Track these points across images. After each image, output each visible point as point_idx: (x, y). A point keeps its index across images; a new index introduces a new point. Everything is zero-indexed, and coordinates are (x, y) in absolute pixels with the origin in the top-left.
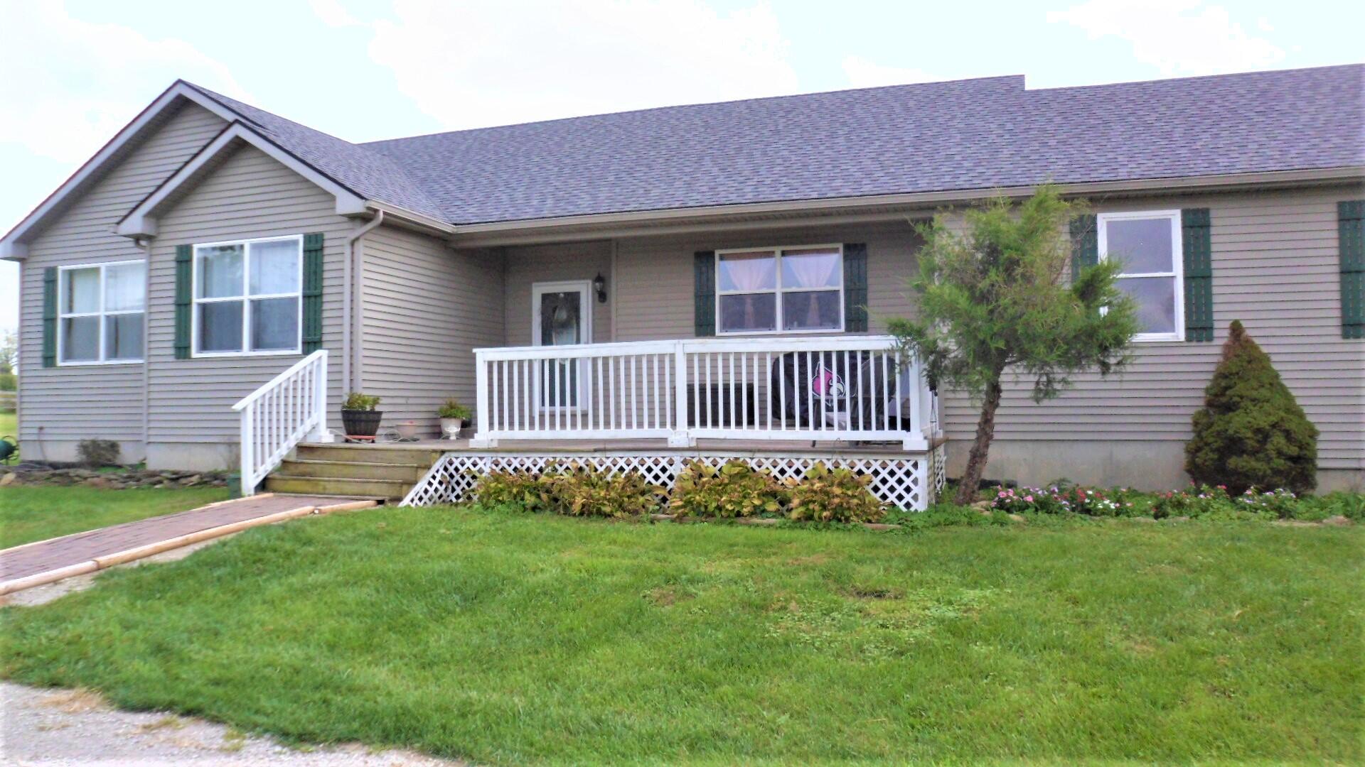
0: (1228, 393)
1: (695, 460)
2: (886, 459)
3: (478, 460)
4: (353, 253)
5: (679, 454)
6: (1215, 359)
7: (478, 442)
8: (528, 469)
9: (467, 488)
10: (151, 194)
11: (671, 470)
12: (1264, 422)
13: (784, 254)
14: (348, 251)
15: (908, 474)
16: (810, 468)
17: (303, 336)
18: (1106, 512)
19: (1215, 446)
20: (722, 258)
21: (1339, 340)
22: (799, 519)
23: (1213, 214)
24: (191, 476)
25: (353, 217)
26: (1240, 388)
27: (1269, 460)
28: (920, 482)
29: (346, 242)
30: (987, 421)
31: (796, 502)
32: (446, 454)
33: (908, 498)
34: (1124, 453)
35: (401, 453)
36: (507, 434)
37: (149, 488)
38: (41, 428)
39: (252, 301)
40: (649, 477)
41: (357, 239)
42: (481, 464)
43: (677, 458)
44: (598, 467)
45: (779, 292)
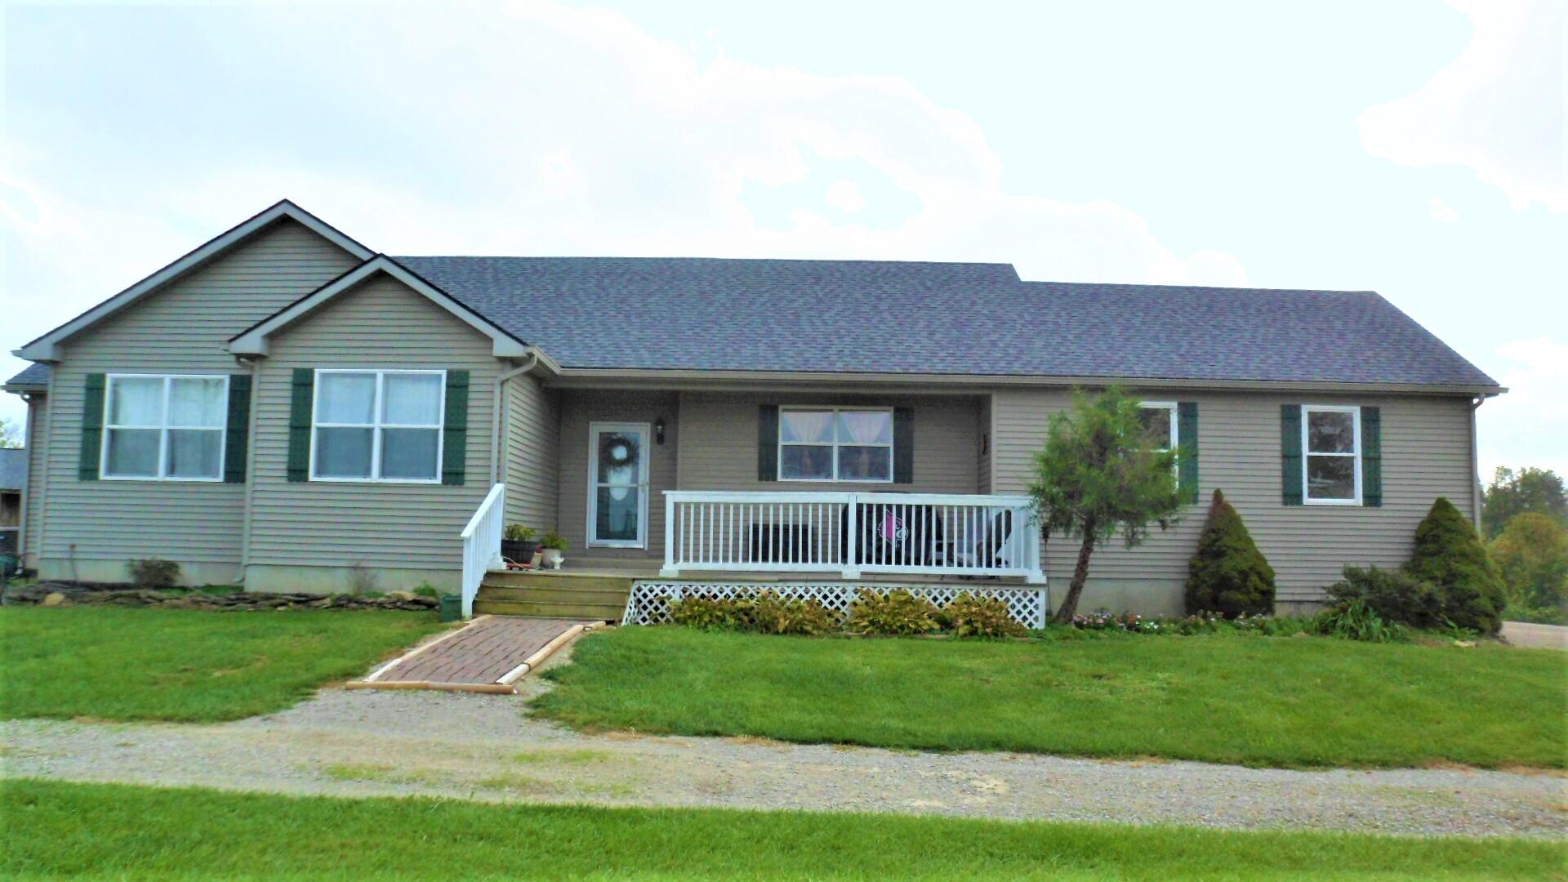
0: (1217, 544)
1: (864, 589)
2: (1015, 590)
3: (667, 588)
4: (502, 392)
5: (852, 584)
6: (1203, 518)
7: (668, 572)
8: (715, 596)
9: (654, 612)
10: (274, 316)
11: (843, 597)
12: (1245, 566)
13: (840, 410)
14: (497, 390)
15: (1031, 601)
16: (956, 596)
17: (444, 466)
18: (1150, 632)
19: (1209, 583)
20: (784, 410)
21: (1281, 506)
22: (965, 635)
23: (1200, 407)
24: (323, 598)
25: (503, 360)
26: (1226, 541)
27: (1249, 593)
28: (1040, 607)
29: (497, 382)
30: (1083, 562)
31: (961, 621)
32: (636, 582)
33: (1031, 619)
34: (1134, 589)
35: (599, 581)
36: (692, 566)
37: (271, 611)
38: (73, 546)
39: (384, 431)
40: (825, 603)
41: (507, 380)
42: (669, 591)
43: (850, 588)
44: (780, 594)
45: (836, 445)
